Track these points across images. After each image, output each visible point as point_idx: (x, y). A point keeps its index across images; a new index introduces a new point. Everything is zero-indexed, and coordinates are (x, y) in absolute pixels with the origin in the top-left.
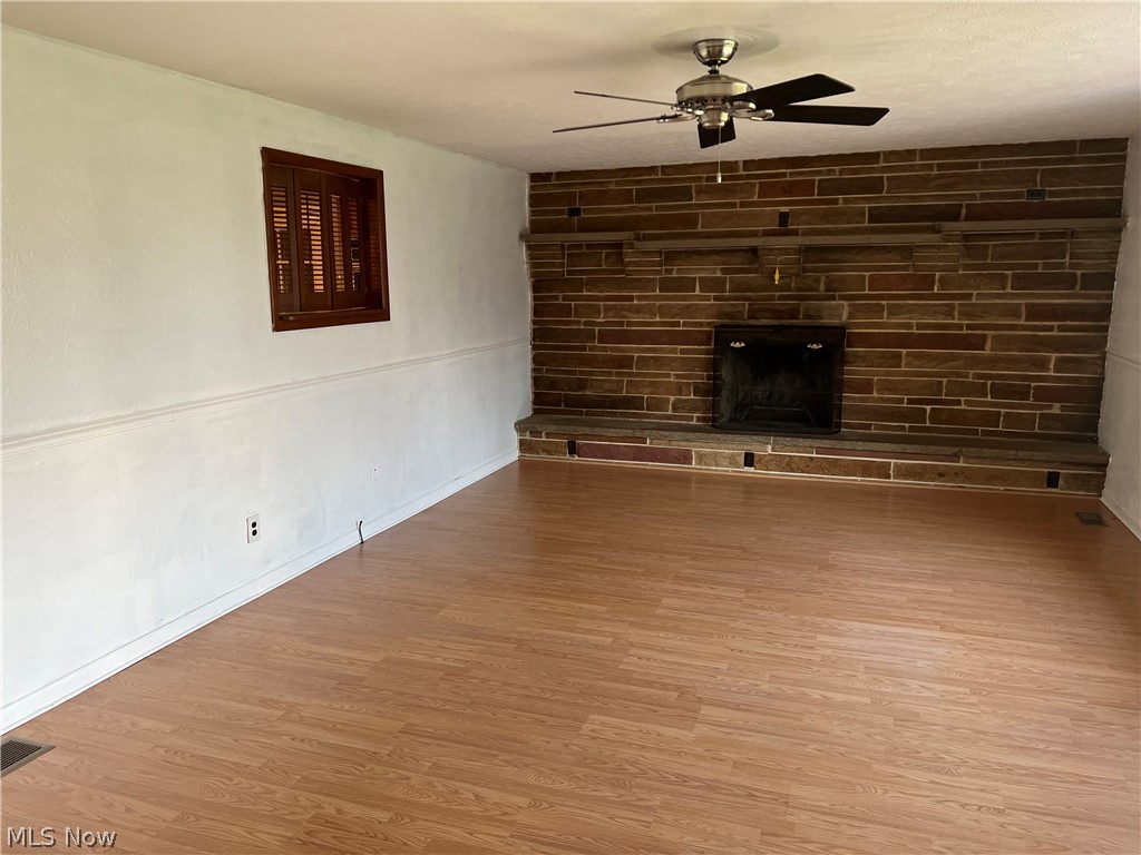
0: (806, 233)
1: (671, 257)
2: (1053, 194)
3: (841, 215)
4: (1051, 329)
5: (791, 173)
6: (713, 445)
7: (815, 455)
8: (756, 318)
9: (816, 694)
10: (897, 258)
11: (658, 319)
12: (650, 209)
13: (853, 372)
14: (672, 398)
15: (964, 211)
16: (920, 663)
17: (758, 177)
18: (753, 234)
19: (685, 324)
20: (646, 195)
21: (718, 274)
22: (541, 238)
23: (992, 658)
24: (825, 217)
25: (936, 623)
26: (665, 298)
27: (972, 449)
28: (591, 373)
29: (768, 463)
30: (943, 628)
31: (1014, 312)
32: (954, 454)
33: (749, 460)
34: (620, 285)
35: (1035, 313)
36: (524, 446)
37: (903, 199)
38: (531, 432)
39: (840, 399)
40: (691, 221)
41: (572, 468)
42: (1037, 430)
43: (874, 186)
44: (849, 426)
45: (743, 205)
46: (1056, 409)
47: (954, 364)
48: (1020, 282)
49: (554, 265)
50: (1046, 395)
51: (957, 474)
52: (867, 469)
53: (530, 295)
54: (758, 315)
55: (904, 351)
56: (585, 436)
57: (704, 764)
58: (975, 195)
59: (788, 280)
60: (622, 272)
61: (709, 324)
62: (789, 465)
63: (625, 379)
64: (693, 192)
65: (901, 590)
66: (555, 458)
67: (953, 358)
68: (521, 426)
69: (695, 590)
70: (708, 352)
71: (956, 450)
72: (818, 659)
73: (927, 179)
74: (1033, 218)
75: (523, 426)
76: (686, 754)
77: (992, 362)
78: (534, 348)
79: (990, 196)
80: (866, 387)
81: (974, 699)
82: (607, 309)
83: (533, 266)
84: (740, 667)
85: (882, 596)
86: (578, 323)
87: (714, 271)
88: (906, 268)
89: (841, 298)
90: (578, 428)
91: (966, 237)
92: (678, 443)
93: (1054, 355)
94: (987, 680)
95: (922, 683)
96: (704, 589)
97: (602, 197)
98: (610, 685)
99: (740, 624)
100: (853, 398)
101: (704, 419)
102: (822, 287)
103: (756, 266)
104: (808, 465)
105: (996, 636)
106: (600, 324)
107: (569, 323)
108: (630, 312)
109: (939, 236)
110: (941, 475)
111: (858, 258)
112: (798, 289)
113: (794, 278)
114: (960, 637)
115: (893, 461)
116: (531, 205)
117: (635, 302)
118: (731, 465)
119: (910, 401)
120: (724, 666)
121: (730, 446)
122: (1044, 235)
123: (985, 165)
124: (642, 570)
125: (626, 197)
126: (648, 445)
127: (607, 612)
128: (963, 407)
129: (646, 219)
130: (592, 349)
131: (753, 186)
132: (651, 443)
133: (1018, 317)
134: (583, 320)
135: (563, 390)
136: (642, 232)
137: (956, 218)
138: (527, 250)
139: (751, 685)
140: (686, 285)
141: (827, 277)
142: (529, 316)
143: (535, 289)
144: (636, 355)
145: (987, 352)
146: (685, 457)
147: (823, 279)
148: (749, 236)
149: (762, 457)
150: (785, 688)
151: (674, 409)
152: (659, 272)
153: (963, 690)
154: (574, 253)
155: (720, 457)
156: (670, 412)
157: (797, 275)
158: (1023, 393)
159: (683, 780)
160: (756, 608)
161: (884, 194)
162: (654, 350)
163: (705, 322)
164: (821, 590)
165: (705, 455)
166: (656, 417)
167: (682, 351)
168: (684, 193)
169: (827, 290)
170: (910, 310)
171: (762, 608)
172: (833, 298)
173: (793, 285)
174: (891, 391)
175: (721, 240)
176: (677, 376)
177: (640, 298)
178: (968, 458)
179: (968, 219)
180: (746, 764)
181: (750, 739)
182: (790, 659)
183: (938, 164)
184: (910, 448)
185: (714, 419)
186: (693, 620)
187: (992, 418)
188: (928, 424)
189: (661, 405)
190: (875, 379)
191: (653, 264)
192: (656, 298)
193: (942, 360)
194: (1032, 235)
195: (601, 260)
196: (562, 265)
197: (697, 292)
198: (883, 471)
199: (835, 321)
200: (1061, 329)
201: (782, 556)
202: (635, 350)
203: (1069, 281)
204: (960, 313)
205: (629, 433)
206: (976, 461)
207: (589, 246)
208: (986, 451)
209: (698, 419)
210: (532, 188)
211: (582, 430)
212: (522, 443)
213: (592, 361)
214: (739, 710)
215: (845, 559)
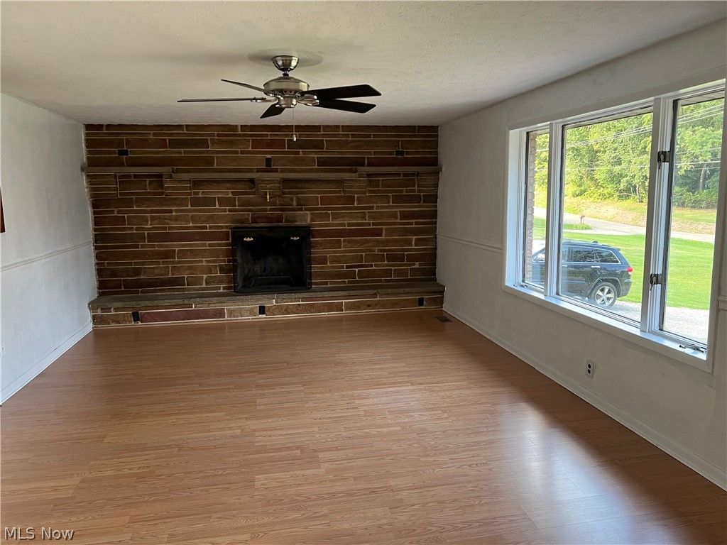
0: (283, 171)
1: (197, 184)
2: (407, 153)
3: (302, 162)
4: (412, 224)
5: (271, 135)
6: (239, 303)
7: (301, 303)
8: (256, 223)
9: (373, 431)
10: (335, 186)
11: (191, 225)
12: (180, 153)
13: (316, 252)
14: (205, 276)
15: (366, 161)
16: (412, 404)
17: (251, 135)
18: (250, 171)
19: (210, 227)
20: (175, 144)
21: (230, 195)
22: (98, 170)
23: (441, 394)
24: (294, 162)
25: (408, 382)
26: (195, 211)
27: (383, 290)
28: (143, 264)
29: (273, 311)
30: (412, 384)
31: (394, 216)
32: (375, 294)
33: (262, 310)
34: (162, 202)
35: (404, 216)
36: (96, 319)
37: (334, 153)
38: (102, 309)
39: (310, 268)
40: (209, 162)
41: (137, 330)
42: (409, 277)
43: (319, 145)
44: (316, 284)
45: (242, 152)
46: (417, 266)
47: (367, 245)
48: (397, 199)
49: (109, 189)
50: (412, 259)
51: (377, 304)
52: (330, 308)
53: (90, 210)
54: (258, 220)
55: (342, 239)
56: (146, 307)
57: (339, 484)
58: (371, 153)
59: (274, 199)
60: (163, 193)
61: (227, 227)
62: (287, 310)
63: (170, 266)
64: (209, 143)
65: (381, 369)
66: (122, 326)
67: (367, 241)
68: (93, 306)
69: (273, 391)
70: (227, 245)
71: (375, 291)
72: (363, 413)
73: (347, 143)
74: (399, 166)
75: (95, 305)
76: (325, 481)
77: (387, 242)
78: (96, 248)
79: (379, 153)
80: (323, 260)
81: (446, 415)
82: (153, 219)
83: (92, 189)
84: (325, 427)
85: (375, 373)
86: (131, 229)
87: (228, 193)
88: (339, 192)
89: (306, 210)
90: (140, 302)
91: (369, 175)
92: (215, 305)
93: (414, 237)
94: (446, 405)
95: (420, 413)
96: (278, 389)
97: (144, 143)
98: (256, 456)
99: (311, 404)
100: (317, 267)
101: (229, 288)
102: (295, 203)
103: (254, 190)
104: (298, 309)
105: (437, 383)
106: (149, 229)
107: (125, 229)
108: (171, 220)
109: (356, 174)
110: (369, 306)
111: (314, 186)
112: (281, 205)
113: (278, 198)
114: (422, 387)
115: (343, 301)
116: (87, 147)
117: (174, 213)
118: (251, 315)
119: (347, 267)
120: (316, 429)
121: (250, 303)
122: (405, 175)
123: (374, 136)
124: (233, 386)
125: (162, 144)
126: (193, 308)
127: (226, 415)
128: (374, 268)
129: (177, 159)
130: (142, 246)
131: (248, 141)
132: (195, 307)
133: (396, 218)
134: (135, 227)
135: (122, 277)
136: (175, 168)
137: (363, 165)
138: (87, 179)
139: (337, 435)
140: (210, 202)
141: (297, 197)
142: (91, 226)
143: (94, 206)
144: (177, 249)
145: (383, 237)
146: (220, 314)
147: (295, 199)
148: (248, 172)
149: (270, 308)
150: (355, 432)
151: (207, 283)
152: (190, 194)
153: (438, 412)
154: (124, 181)
155: (243, 311)
156: (204, 286)
157: (279, 196)
158: (401, 258)
159: (333, 495)
160: (314, 393)
161: (324, 150)
162: (190, 245)
163: (224, 225)
164: (343, 376)
165: (234, 310)
166: (195, 289)
167: (210, 245)
168: (203, 143)
169: (298, 205)
170: (343, 216)
171: (317, 393)
172: (301, 210)
173: (278, 202)
174: (337, 262)
175: (230, 174)
176: (207, 261)
177: (176, 211)
178: (381, 295)
179: (369, 165)
180: (360, 477)
181: (354, 464)
182: (348, 416)
183: (352, 135)
184: (352, 293)
185: (235, 287)
186: (282, 408)
187: (388, 273)
188: (357, 279)
189: (197, 281)
190: (328, 255)
191: (185, 188)
192: (188, 211)
193: (362, 243)
194: (399, 175)
195: (146, 186)
196: (115, 189)
197: (217, 207)
198: (338, 307)
199: (303, 224)
200: (416, 223)
201: (311, 362)
202: (176, 246)
203: (417, 199)
204: (369, 217)
205: (180, 302)
206: (385, 296)
207: (135, 176)
208: (390, 290)
209: (224, 288)
210: (87, 135)
211: (143, 304)
212: (94, 318)
213: (144, 255)
214: (338, 450)
215: (345, 358)
